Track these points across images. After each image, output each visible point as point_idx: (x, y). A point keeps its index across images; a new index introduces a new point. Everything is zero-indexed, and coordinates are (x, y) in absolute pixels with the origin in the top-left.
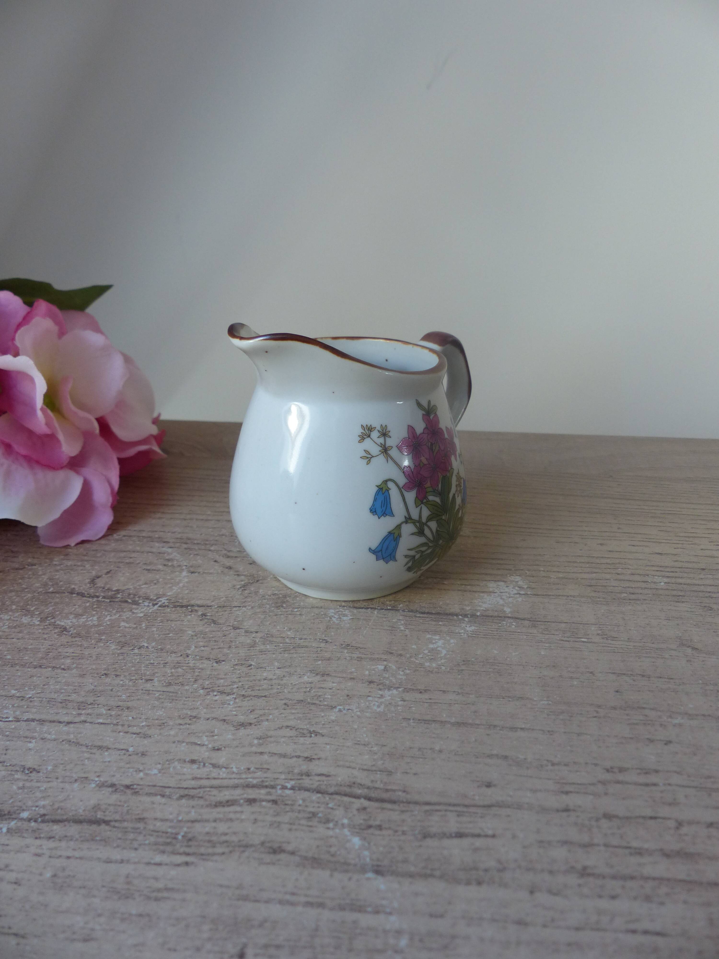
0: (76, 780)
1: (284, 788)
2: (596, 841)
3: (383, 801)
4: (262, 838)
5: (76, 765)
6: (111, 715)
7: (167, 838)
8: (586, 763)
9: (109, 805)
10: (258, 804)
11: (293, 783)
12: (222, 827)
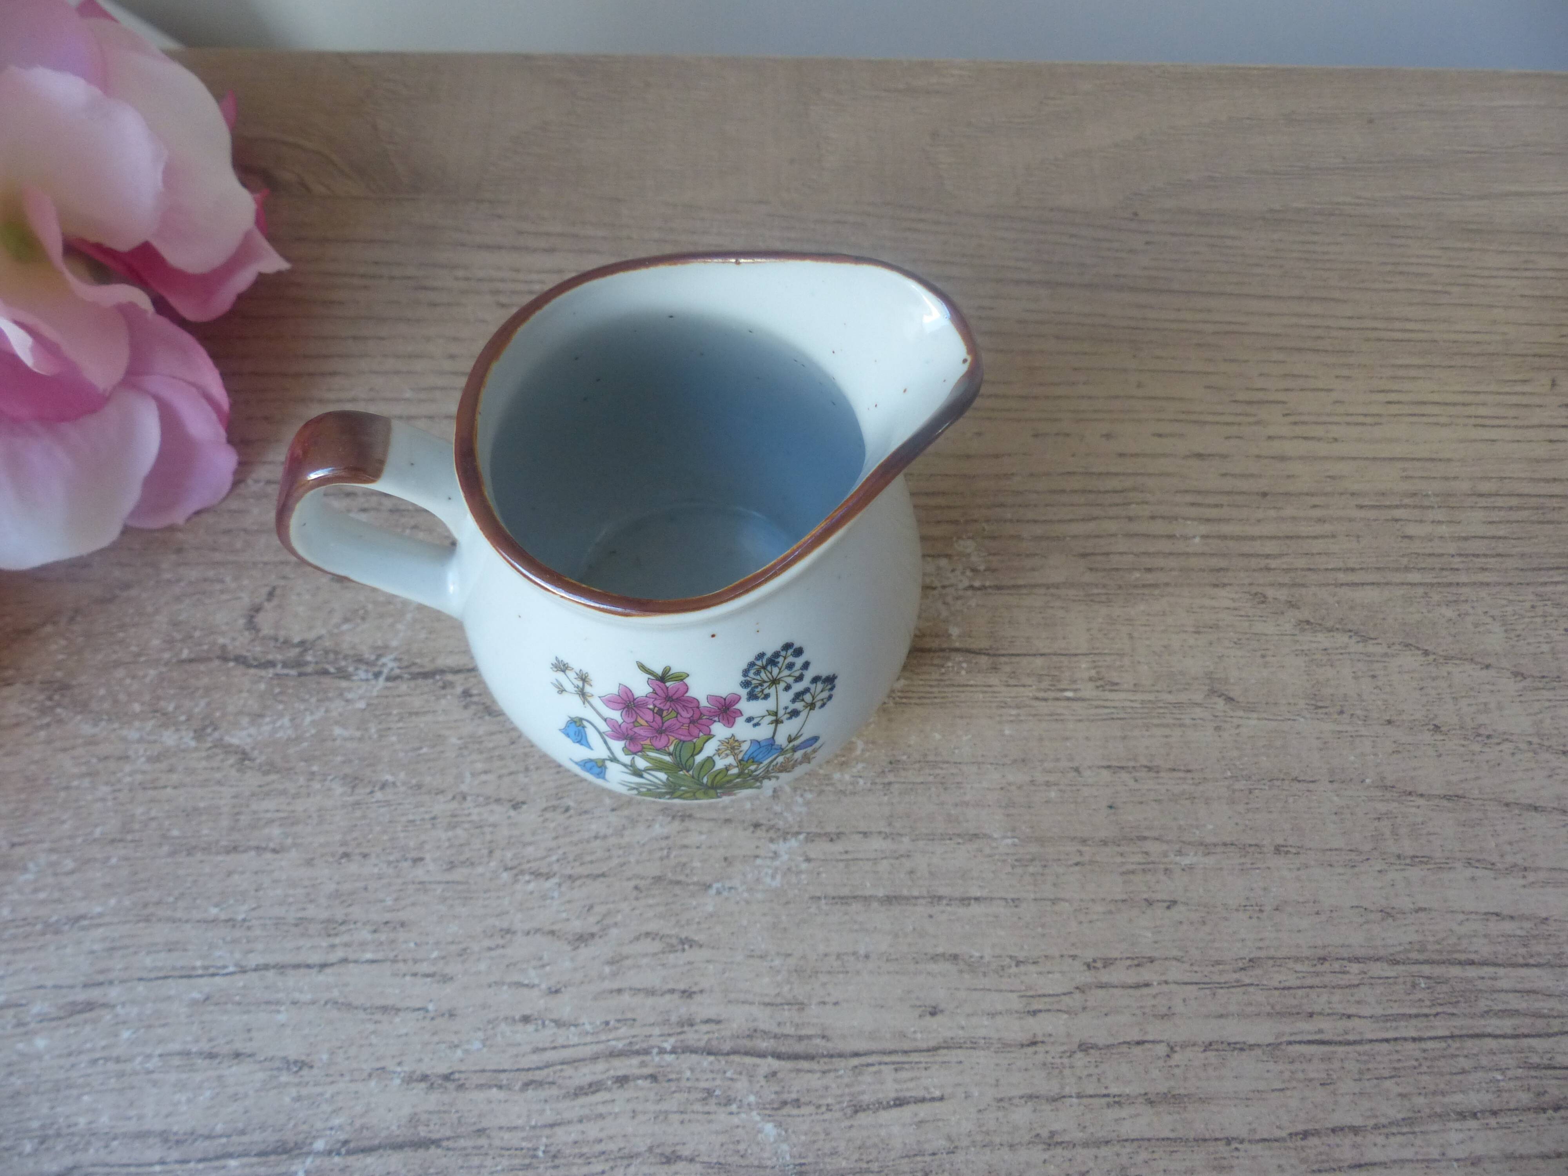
0: (370, 1075)
1: (662, 1051)
2: (1067, 1091)
3: (796, 1057)
4: (649, 1142)
5: (361, 1046)
6: (381, 943)
7: (524, 1157)
8: (1062, 956)
9: (430, 1113)
10: (632, 1084)
11: (672, 1040)
12: (593, 1130)
